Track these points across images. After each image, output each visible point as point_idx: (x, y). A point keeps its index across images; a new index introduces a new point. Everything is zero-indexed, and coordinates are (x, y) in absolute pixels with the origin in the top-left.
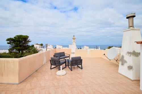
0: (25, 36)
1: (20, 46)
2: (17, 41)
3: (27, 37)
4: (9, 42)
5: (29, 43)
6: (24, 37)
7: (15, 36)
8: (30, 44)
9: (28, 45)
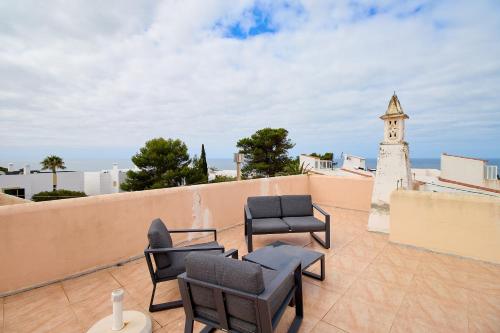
0: (276, 131)
1: (267, 161)
2: (259, 147)
3: (284, 132)
4: (242, 149)
5: (289, 150)
6: (274, 134)
7: (254, 133)
8: (291, 154)
9: (285, 159)
